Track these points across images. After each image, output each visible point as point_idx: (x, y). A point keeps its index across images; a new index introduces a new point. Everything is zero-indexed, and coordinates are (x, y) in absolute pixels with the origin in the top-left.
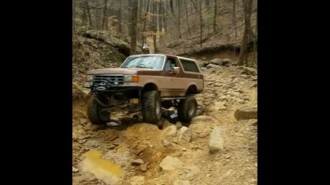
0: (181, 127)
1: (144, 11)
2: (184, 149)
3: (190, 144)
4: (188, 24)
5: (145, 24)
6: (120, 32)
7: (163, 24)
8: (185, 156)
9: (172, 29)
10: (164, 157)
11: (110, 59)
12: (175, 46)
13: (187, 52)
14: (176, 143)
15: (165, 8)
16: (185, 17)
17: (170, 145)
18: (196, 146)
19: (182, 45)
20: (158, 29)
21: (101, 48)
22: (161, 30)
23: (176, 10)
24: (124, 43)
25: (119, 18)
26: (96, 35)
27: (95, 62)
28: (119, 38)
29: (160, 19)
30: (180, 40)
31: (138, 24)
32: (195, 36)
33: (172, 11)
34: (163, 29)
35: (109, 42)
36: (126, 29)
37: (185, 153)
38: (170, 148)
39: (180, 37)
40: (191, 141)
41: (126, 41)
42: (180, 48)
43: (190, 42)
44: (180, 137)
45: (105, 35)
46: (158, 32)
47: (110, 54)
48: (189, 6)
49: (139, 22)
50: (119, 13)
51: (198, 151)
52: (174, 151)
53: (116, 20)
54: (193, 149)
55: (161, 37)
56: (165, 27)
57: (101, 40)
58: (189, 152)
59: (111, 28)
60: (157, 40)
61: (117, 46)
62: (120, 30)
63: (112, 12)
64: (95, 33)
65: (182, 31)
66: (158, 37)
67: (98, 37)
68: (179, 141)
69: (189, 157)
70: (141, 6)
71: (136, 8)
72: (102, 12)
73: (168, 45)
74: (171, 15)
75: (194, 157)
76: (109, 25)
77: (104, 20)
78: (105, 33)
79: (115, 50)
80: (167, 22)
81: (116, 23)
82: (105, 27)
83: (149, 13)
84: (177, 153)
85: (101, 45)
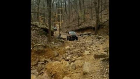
0: (71, 63)
1: (54, 13)
2: (73, 73)
3: (75, 70)
4: (73, 18)
5: (55, 19)
6: (45, 22)
7: (63, 18)
8: (73, 76)
9: (66, 20)
10: (64, 77)
11: (40, 34)
12: (68, 27)
13: (73, 30)
14: (69, 70)
15: (63, 12)
16: (72, 15)
17: (66, 71)
18: (77, 71)
19: (71, 27)
20: (61, 20)
21: (36, 29)
22: (62, 21)
23: (68, 13)
24: (46, 27)
25: (44, 16)
26: (34, 24)
27: (33, 35)
28: (44, 25)
29: (61, 16)
30: (70, 25)
31: (52, 19)
32: (76, 23)
33: (66, 13)
34: (63, 21)
35: (39, 27)
36: (47, 21)
37: (73, 75)
38: (66, 72)
39: (70, 24)
40: (75, 69)
41: (47, 26)
42: (70, 28)
43: (74, 25)
44: (71, 67)
45: (37, 24)
46: (61, 22)
47: (40, 32)
48: (73, 11)
49: (52, 18)
50: (44, 14)
51: (79, 73)
52: (68, 74)
53: (43, 17)
54: (76, 72)
55: (62, 24)
56: (64, 20)
57: (36, 26)
58: (75, 74)
59: (41, 21)
60: (60, 25)
61: (43, 28)
62: (44, 21)
63: (41, 14)
64: (33, 23)
65: (71, 21)
66: (60, 24)
67: (34, 25)
68: (70, 69)
69: (75, 76)
70: (53, 11)
71: (51, 12)
72: (37, 14)
73: (65, 27)
74: (66, 15)
75: (77, 76)
76: (40, 19)
77: (38, 17)
78: (38, 23)
79: (42, 30)
80: (65, 17)
81: (43, 18)
82: (38, 20)
83: (57, 14)
84: (70, 75)
85: (36, 28)
